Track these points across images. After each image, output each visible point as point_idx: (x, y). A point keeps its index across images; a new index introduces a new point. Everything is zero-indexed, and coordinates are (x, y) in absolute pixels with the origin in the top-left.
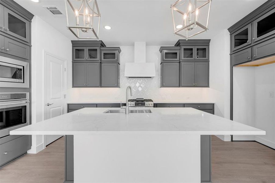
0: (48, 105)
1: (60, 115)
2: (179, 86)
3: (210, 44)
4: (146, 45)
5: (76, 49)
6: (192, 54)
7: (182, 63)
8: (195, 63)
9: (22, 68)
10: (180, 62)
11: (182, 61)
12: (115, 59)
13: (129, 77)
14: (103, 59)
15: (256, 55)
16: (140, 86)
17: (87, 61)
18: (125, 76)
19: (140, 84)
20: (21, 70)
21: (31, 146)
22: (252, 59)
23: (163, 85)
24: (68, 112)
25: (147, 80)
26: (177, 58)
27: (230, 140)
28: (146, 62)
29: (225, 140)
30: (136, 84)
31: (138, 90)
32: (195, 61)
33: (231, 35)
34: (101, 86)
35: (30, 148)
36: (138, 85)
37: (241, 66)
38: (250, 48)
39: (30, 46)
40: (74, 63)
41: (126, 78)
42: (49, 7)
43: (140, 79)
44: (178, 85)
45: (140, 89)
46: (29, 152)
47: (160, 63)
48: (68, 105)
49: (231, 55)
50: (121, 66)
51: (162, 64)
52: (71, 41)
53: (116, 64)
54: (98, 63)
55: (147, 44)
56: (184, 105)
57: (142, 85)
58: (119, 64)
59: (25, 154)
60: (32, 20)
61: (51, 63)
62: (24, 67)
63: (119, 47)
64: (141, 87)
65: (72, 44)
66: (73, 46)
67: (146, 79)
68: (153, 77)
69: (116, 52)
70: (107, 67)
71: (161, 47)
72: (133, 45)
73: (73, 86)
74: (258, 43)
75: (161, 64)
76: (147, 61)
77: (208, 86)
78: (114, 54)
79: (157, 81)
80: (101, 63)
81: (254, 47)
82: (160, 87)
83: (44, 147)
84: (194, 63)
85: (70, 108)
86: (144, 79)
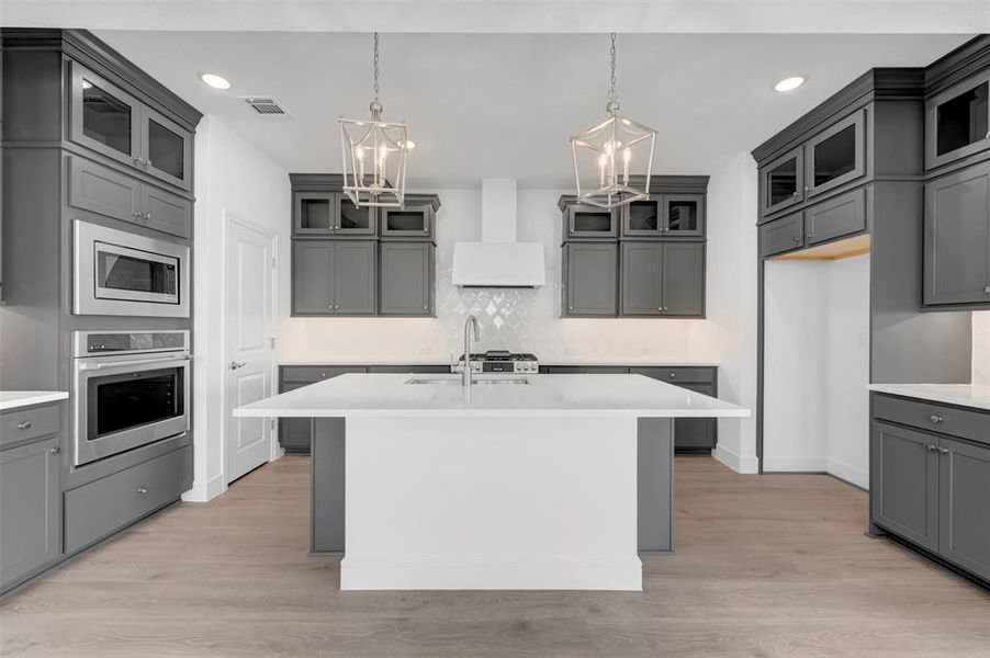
0: (234, 368)
1: (261, 399)
2: (617, 315)
3: (710, 187)
4: (518, 188)
5: (303, 201)
6: (655, 218)
7: (626, 247)
8: (666, 245)
9: (174, 262)
10: (619, 242)
11: (626, 239)
12: (423, 229)
13: (465, 287)
14: (385, 231)
15: (812, 233)
16: (498, 313)
17: (336, 238)
18: (454, 283)
19: (499, 307)
20: (173, 268)
21: (193, 479)
22: (805, 242)
23: (568, 312)
24: (281, 391)
25: (520, 294)
26: (609, 230)
27: (756, 471)
28: (518, 241)
29: (742, 472)
30: (487, 306)
31: (493, 326)
32: (663, 239)
33: (760, 169)
34: (379, 313)
35: (191, 488)
36: (491, 309)
37: (785, 258)
38: (801, 213)
39: (192, 201)
40: (297, 243)
41: (456, 288)
42: (252, 97)
43: (500, 290)
44: (613, 311)
45: (498, 322)
46: (187, 497)
47: (561, 242)
48: (281, 368)
49: (759, 226)
50: (440, 252)
51: (566, 246)
52: (290, 174)
53: (426, 245)
54: (372, 243)
55: (520, 187)
56: (629, 369)
57: (503, 310)
58: (435, 246)
59: (176, 502)
60: (197, 129)
61: (240, 245)
62: (179, 260)
63: (435, 196)
64: (503, 317)
65: (293, 185)
66: (294, 191)
67: (516, 291)
68: (538, 287)
69: (426, 209)
70: (398, 255)
71: (564, 196)
72: (478, 187)
73: (294, 313)
74: (818, 200)
75: (563, 246)
76: (521, 238)
77: (702, 315)
78: (421, 214)
79: (549, 298)
80: (379, 241)
81: (809, 211)
82: (561, 318)
83: (224, 488)
84: (660, 245)
85: (285, 379)
86: (512, 290)
